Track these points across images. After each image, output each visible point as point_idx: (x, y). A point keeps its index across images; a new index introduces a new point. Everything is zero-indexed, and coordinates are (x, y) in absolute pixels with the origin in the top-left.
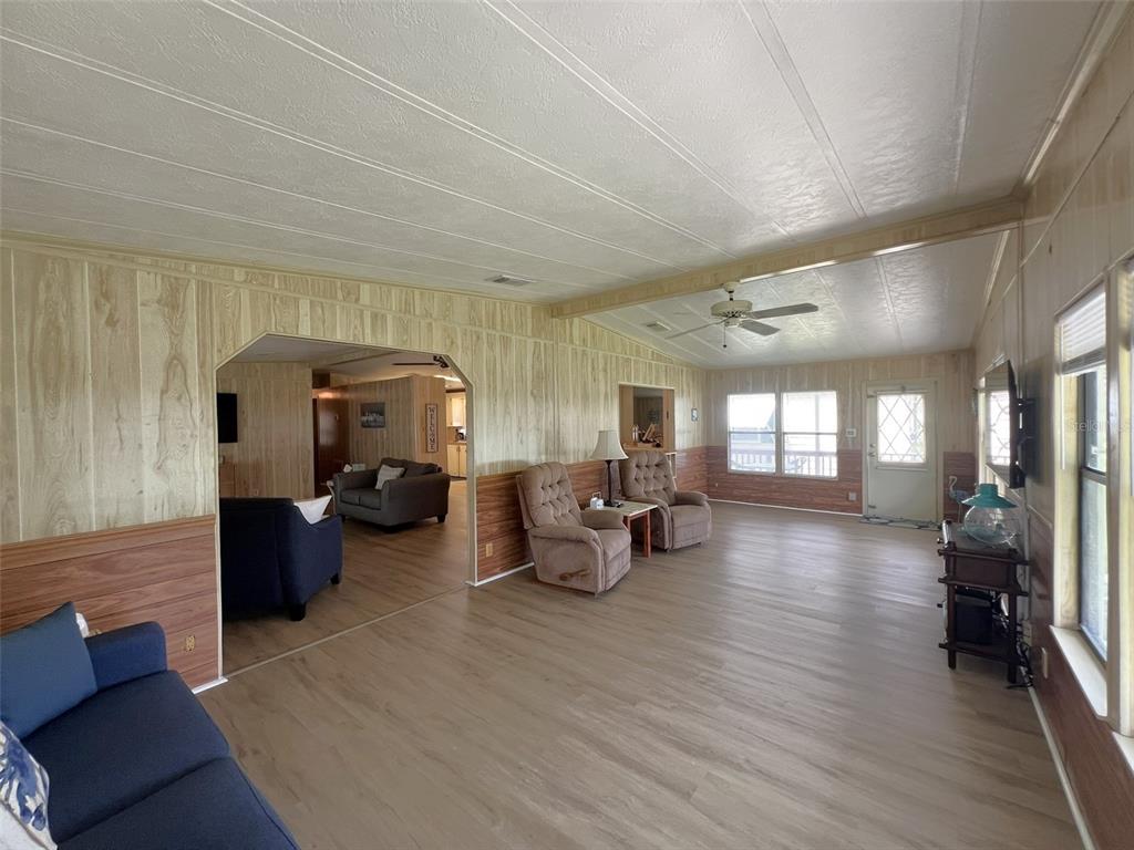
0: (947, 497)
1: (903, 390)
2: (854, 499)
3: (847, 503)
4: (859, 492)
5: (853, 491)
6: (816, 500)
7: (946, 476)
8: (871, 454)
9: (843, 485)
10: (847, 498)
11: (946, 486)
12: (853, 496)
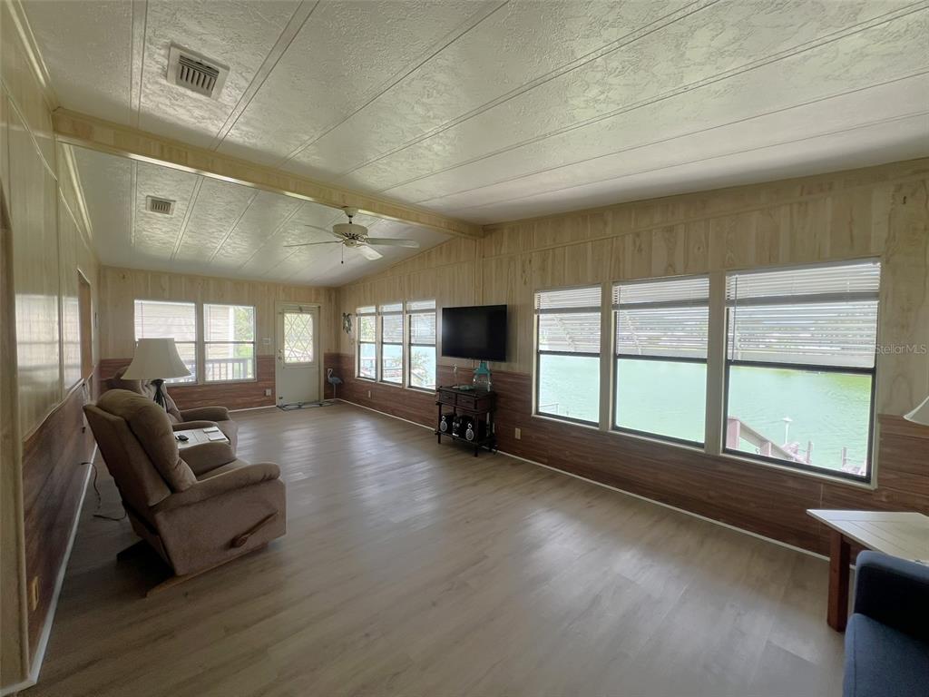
0: (326, 382)
1: (301, 310)
2: (270, 394)
3: (266, 398)
4: (273, 388)
5: (268, 388)
6: (239, 401)
7: (326, 370)
8: (280, 358)
9: (261, 385)
10: (265, 394)
11: (326, 375)
12: (269, 392)
